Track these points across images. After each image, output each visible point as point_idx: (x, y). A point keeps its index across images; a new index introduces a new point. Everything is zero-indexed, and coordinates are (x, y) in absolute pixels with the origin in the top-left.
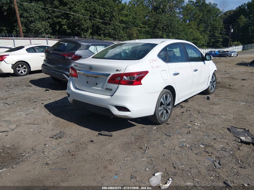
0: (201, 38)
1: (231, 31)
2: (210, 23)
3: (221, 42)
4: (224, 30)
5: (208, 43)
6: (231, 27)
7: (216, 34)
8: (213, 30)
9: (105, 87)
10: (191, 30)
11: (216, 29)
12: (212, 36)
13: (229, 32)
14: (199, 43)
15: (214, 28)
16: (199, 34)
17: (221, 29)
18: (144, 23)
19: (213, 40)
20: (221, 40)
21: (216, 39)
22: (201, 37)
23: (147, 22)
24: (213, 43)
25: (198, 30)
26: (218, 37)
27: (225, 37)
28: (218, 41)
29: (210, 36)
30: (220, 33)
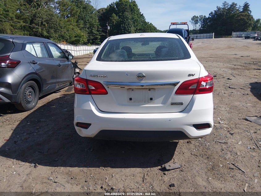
0: (83, 36)
1: (108, 28)
2: (88, 20)
3: (99, 39)
4: (100, 27)
5: (88, 40)
6: (107, 25)
7: (93, 31)
8: (90, 27)
9: (170, 101)
10: (71, 27)
11: (93, 27)
12: (91, 33)
13: (107, 29)
14: (81, 40)
15: (92, 26)
16: (79, 31)
17: (98, 27)
18: (18, 17)
19: (92, 37)
20: (99, 37)
21: (94, 36)
22: (82, 34)
23: (21, 17)
24: (92, 40)
25: (78, 27)
26: (95, 34)
27: (101, 34)
28: (96, 39)
29: (89, 33)
30: (97, 31)
